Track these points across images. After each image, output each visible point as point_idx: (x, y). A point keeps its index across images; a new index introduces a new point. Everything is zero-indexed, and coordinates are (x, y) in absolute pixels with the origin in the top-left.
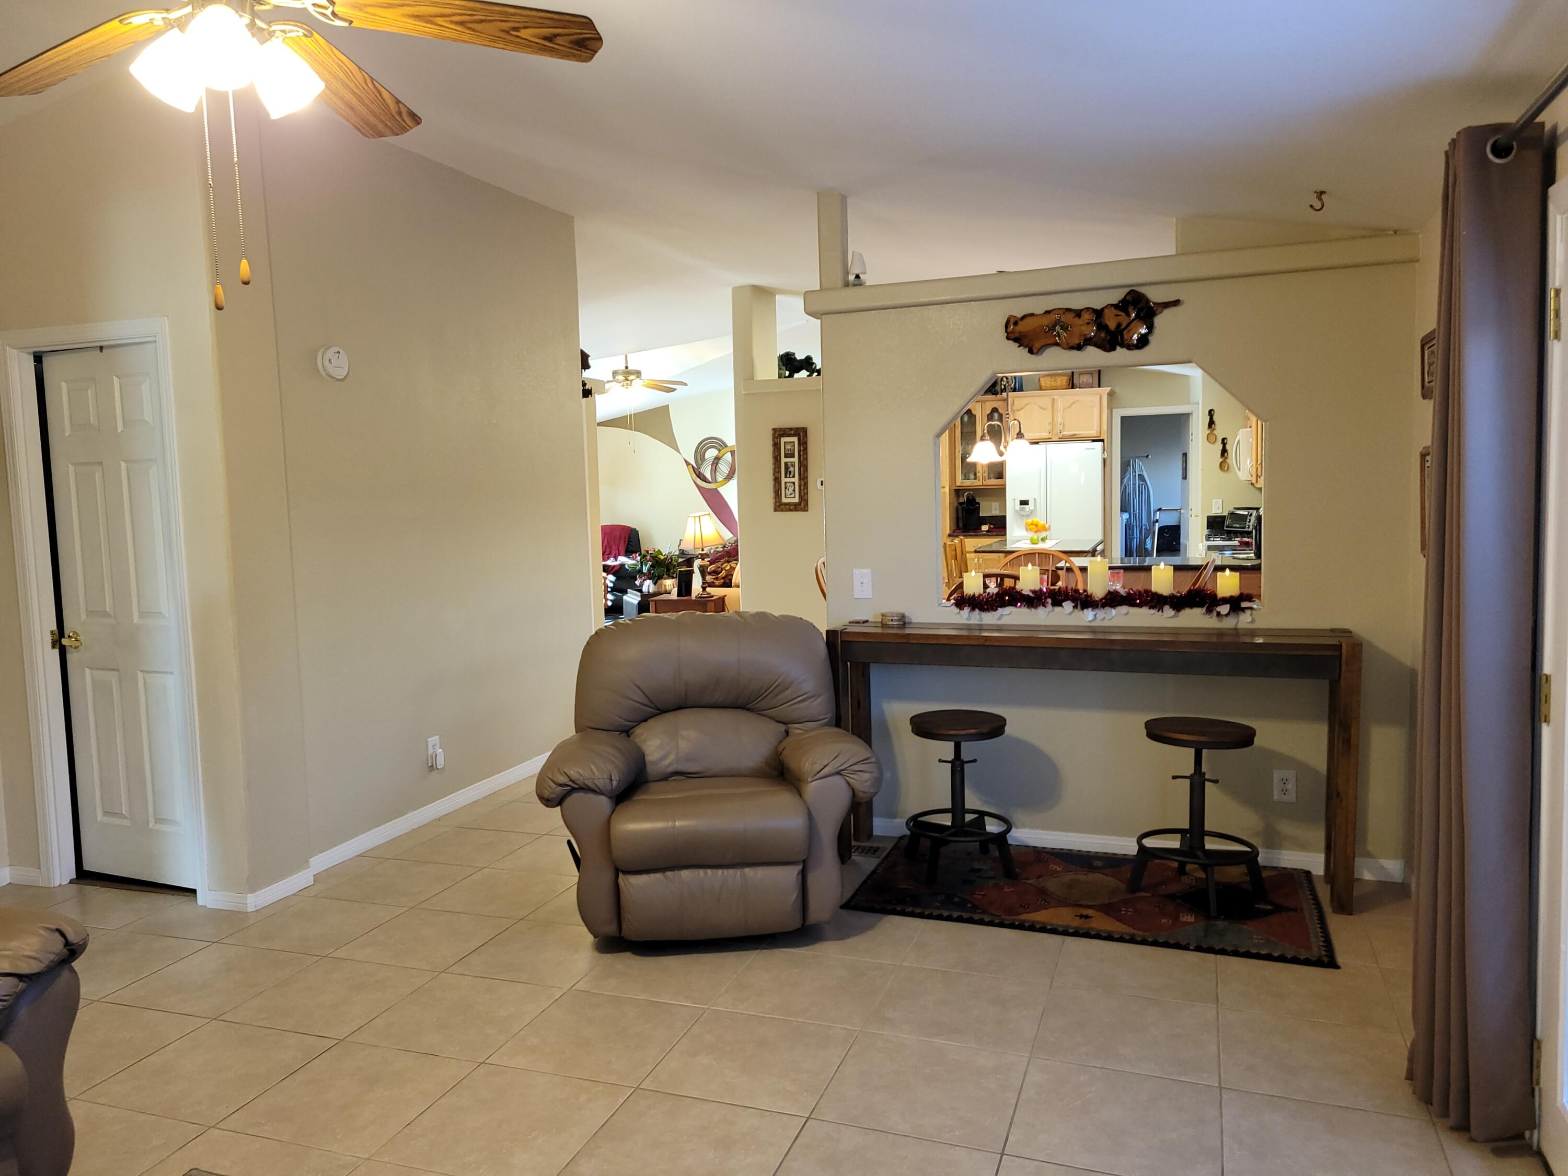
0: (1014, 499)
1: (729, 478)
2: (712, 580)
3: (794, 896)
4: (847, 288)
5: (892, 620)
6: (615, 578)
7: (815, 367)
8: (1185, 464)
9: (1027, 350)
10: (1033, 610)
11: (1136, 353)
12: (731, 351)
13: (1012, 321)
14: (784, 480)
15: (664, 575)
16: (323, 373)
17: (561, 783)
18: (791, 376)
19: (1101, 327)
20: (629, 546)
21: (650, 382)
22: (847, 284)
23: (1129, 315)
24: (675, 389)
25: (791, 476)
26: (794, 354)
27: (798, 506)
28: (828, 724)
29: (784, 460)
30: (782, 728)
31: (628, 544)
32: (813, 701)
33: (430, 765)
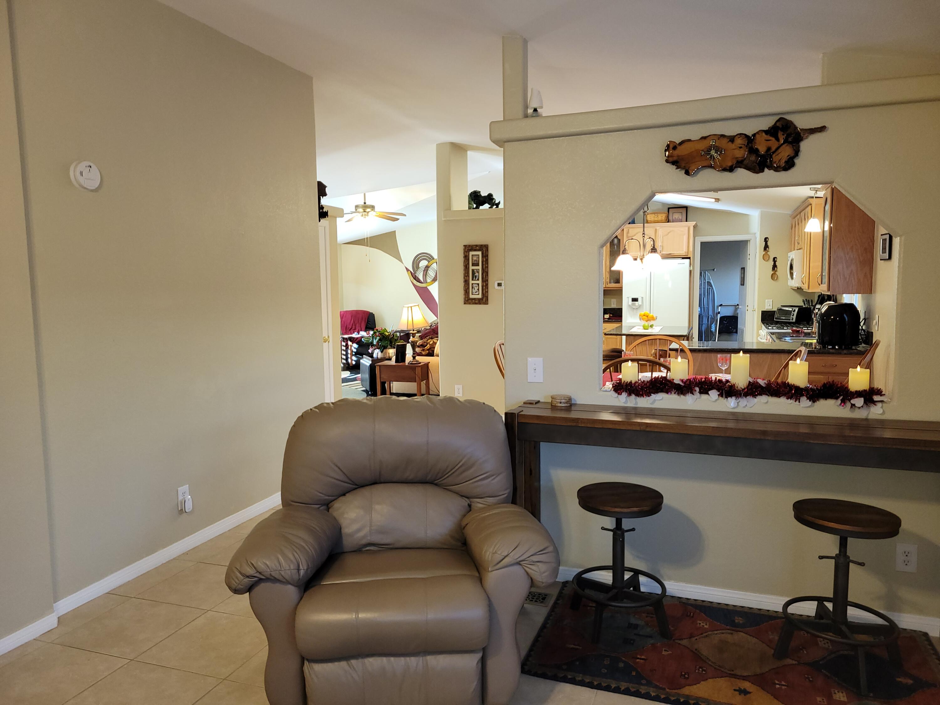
0: (628, 298)
1: (435, 280)
2: (420, 351)
3: (474, 684)
4: (526, 118)
5: (561, 403)
6: (358, 346)
7: (495, 201)
8: (743, 275)
9: (683, 171)
10: (682, 396)
11: (783, 174)
12: (436, 193)
13: (671, 146)
14: (471, 282)
15: (388, 346)
16: (75, 183)
17: (248, 574)
18: (477, 207)
19: (753, 151)
20: (368, 324)
21: (380, 214)
22: (526, 116)
23: (778, 140)
24: (398, 219)
25: (476, 279)
26: (480, 192)
27: (481, 301)
28: (505, 501)
29: (471, 268)
30: (464, 502)
31: (367, 323)
32: (493, 480)
33: (179, 509)
